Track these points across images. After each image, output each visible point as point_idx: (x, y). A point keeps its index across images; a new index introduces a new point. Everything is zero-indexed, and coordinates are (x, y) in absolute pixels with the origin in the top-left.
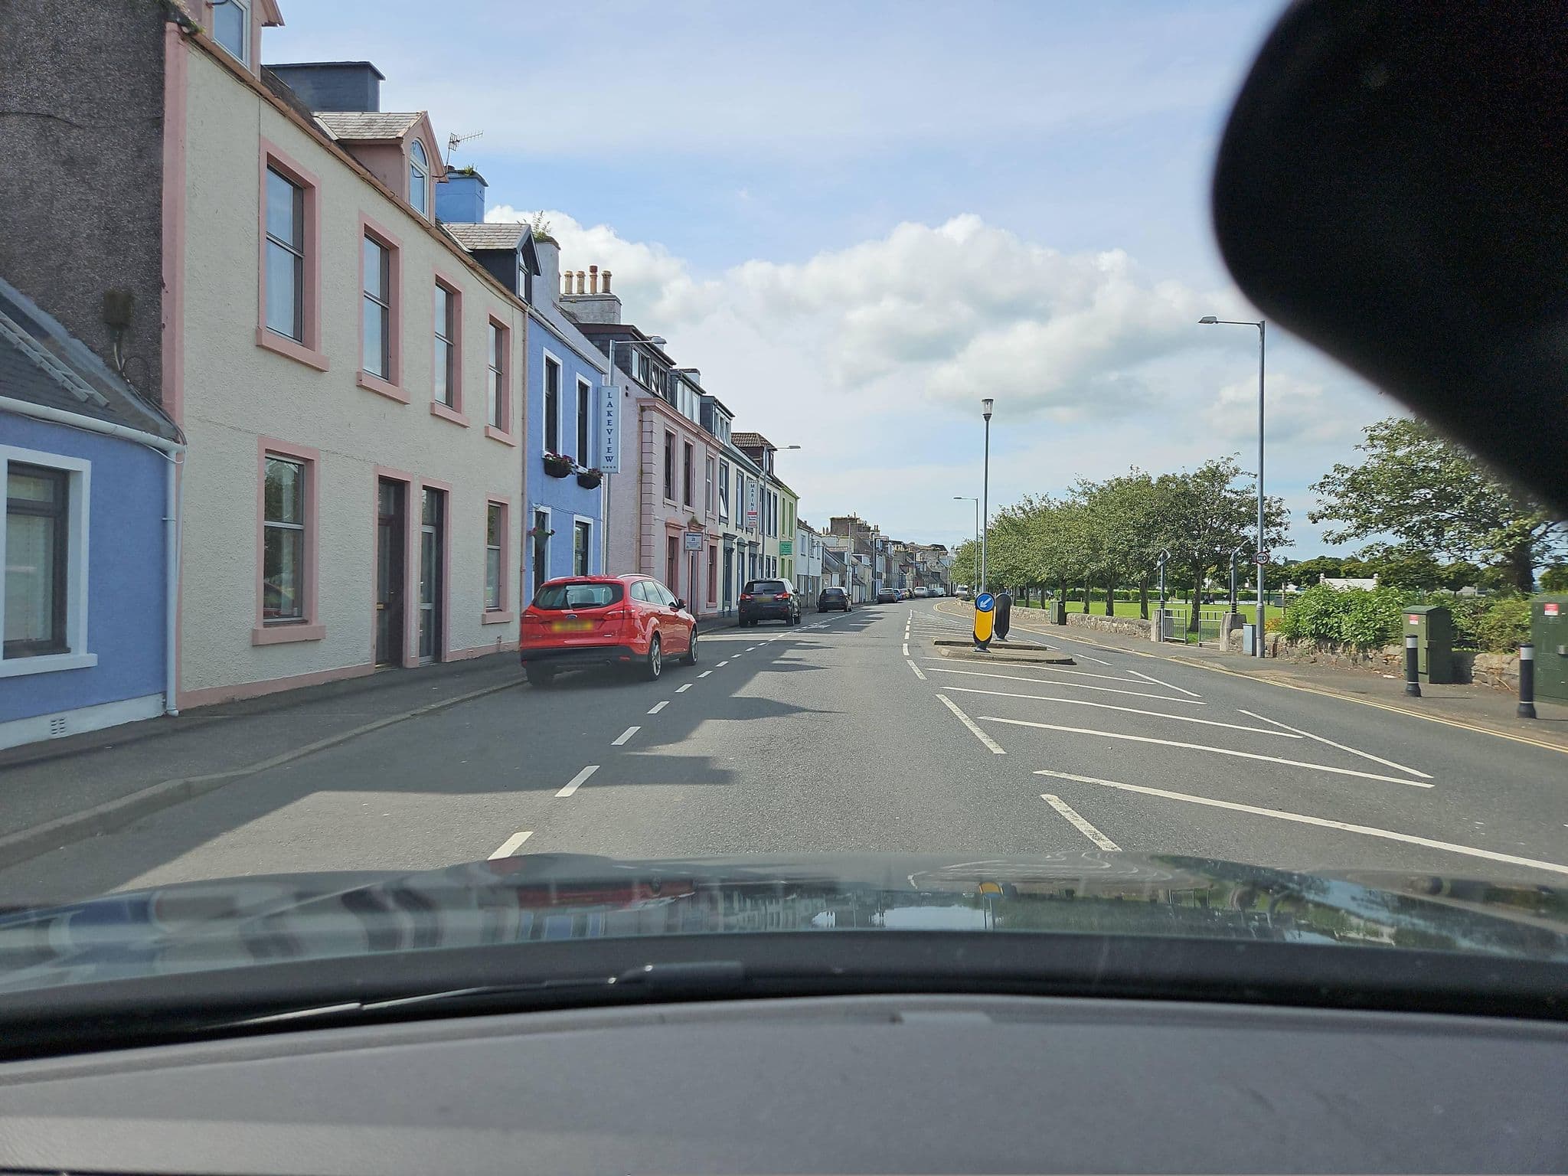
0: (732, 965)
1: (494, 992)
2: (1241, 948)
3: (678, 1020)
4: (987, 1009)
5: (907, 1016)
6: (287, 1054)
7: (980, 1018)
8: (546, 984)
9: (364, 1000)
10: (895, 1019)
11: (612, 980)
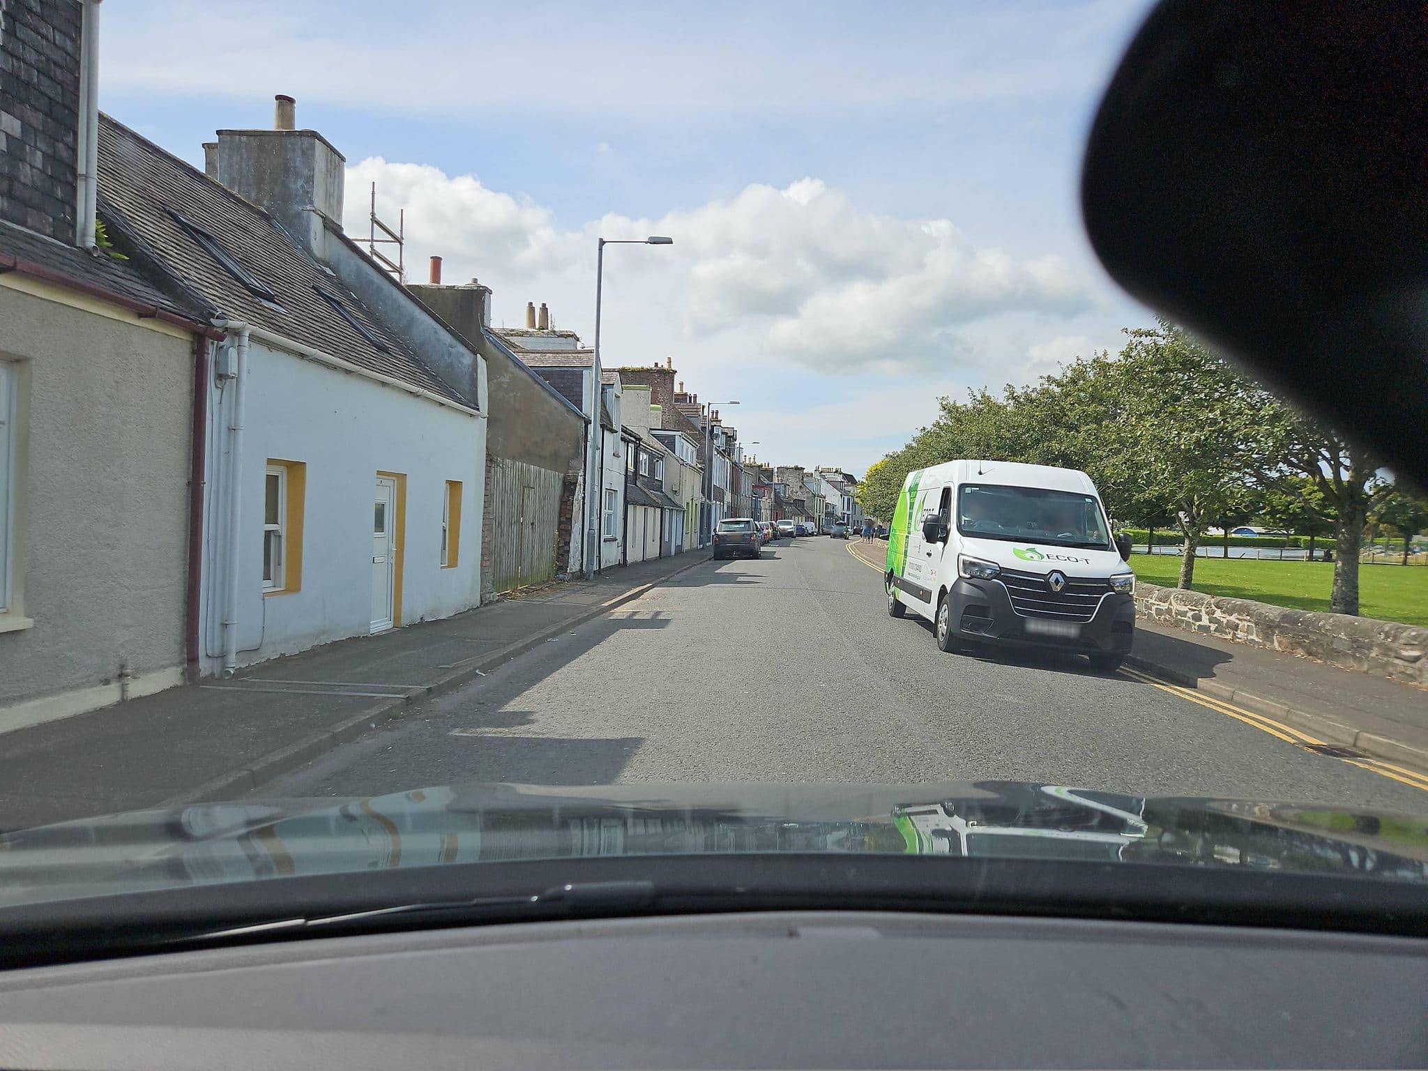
0: (644, 884)
1: (427, 909)
2: (1108, 869)
3: (593, 935)
4: (876, 925)
5: (803, 932)
6: (239, 966)
7: (870, 933)
8: (475, 901)
9: (309, 916)
10: (792, 934)
11: (535, 898)
